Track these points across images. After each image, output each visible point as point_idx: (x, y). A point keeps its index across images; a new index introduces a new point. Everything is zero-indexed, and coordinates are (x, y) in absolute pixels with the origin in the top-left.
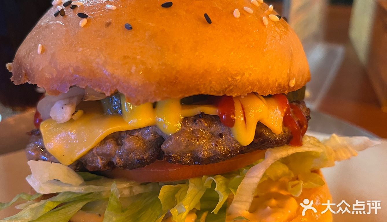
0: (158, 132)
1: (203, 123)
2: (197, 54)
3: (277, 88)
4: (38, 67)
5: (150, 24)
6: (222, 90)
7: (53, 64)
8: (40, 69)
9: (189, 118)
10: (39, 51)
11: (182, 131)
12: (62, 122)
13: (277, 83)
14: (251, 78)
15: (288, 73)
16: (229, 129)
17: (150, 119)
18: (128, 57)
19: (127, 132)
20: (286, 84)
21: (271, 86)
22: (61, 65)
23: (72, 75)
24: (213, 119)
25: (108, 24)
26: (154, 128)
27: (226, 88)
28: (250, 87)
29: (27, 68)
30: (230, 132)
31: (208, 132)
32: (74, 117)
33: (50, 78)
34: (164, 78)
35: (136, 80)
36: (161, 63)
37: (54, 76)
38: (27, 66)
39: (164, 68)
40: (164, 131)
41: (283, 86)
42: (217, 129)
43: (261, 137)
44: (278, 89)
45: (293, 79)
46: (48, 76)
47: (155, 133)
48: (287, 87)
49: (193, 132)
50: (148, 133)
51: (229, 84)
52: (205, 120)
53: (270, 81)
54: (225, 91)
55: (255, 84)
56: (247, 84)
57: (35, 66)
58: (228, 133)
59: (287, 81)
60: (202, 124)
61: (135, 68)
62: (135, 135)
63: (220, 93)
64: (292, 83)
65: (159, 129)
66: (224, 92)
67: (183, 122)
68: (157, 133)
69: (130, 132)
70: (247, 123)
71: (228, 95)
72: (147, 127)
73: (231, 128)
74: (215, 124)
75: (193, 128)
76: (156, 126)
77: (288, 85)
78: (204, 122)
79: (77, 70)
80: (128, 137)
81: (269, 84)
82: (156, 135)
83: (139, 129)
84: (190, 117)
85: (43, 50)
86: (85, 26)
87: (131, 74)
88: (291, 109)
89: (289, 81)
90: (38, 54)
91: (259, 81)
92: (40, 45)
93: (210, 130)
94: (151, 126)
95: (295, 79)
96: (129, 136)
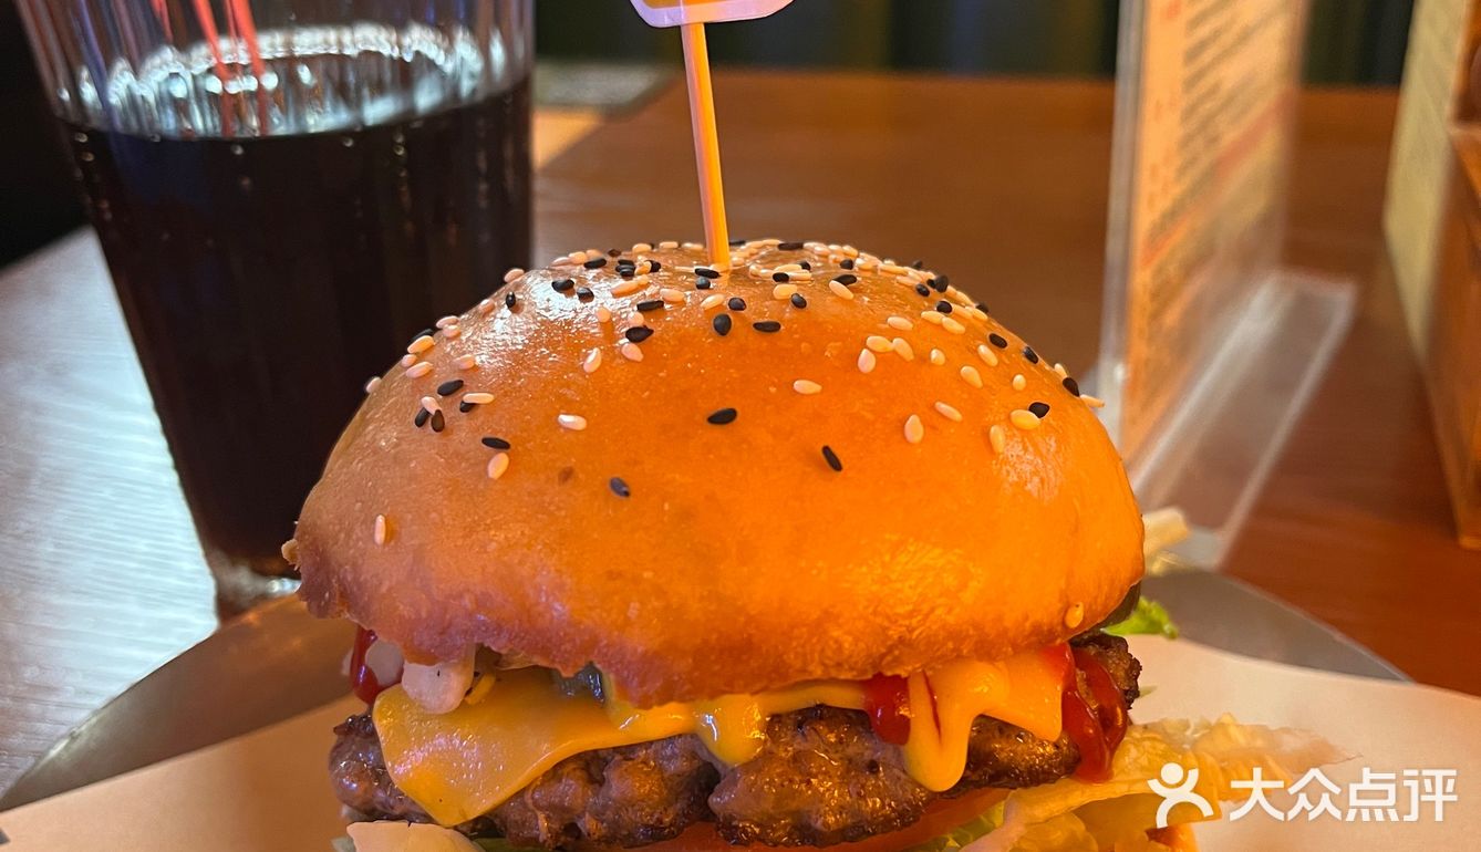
0: (699, 753)
1: (823, 734)
2: (803, 564)
3: (1030, 635)
4: (375, 581)
5: (677, 476)
6: (871, 661)
7: (418, 580)
8: (384, 589)
9: (783, 720)
10: (380, 536)
11: (767, 756)
12: (439, 712)
13: (1028, 625)
14: (951, 619)
15: (1064, 587)
16: (896, 749)
17: (679, 717)
18: (620, 575)
19: (616, 750)
20: (1057, 620)
21: (1011, 634)
22: (442, 586)
23: (470, 615)
24: (850, 717)
25: (567, 475)
26: (691, 740)
27: (883, 656)
28: (950, 645)
29: (345, 578)
30: (899, 756)
31: (836, 756)
32: (470, 700)
33: (413, 617)
34: (714, 636)
35: (640, 641)
36: (705, 593)
37: (424, 615)
38: (346, 570)
39: (713, 608)
40: (715, 751)
41: (1045, 628)
42: (862, 748)
43: (986, 765)
44: (1033, 639)
45: (1077, 606)
46: (405, 613)
47: (694, 755)
48: (1059, 628)
49: (796, 758)
50: (674, 756)
51: (889, 643)
52: (828, 726)
53: (1009, 622)
54: (880, 663)
55: (964, 633)
56: (941, 638)
57: (369, 578)
58: (893, 762)
59: (1059, 613)
60: (820, 737)
61: (637, 605)
62: (639, 756)
63: (864, 672)
64: (1076, 618)
65: (703, 745)
66: (874, 665)
67: (768, 729)
68: (696, 754)
69: (627, 752)
70: (942, 730)
71: (889, 674)
72: (670, 739)
73: (902, 748)
74: (858, 733)
75: (795, 746)
76: (697, 735)
77: (1064, 623)
78: (826, 730)
79: (482, 602)
80: (619, 765)
81: (1006, 631)
82: (695, 758)
83: (649, 744)
84: (788, 714)
85: (391, 534)
86: (503, 476)
87: (627, 621)
88: (1079, 672)
89: (1066, 612)
90: (374, 542)
91: (976, 626)
92: (380, 519)
93: (843, 750)
94: (680, 736)
95: (1081, 604)
96: (621, 761)
